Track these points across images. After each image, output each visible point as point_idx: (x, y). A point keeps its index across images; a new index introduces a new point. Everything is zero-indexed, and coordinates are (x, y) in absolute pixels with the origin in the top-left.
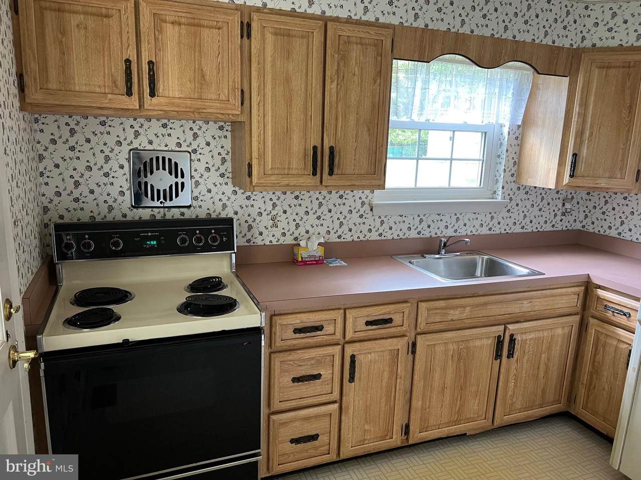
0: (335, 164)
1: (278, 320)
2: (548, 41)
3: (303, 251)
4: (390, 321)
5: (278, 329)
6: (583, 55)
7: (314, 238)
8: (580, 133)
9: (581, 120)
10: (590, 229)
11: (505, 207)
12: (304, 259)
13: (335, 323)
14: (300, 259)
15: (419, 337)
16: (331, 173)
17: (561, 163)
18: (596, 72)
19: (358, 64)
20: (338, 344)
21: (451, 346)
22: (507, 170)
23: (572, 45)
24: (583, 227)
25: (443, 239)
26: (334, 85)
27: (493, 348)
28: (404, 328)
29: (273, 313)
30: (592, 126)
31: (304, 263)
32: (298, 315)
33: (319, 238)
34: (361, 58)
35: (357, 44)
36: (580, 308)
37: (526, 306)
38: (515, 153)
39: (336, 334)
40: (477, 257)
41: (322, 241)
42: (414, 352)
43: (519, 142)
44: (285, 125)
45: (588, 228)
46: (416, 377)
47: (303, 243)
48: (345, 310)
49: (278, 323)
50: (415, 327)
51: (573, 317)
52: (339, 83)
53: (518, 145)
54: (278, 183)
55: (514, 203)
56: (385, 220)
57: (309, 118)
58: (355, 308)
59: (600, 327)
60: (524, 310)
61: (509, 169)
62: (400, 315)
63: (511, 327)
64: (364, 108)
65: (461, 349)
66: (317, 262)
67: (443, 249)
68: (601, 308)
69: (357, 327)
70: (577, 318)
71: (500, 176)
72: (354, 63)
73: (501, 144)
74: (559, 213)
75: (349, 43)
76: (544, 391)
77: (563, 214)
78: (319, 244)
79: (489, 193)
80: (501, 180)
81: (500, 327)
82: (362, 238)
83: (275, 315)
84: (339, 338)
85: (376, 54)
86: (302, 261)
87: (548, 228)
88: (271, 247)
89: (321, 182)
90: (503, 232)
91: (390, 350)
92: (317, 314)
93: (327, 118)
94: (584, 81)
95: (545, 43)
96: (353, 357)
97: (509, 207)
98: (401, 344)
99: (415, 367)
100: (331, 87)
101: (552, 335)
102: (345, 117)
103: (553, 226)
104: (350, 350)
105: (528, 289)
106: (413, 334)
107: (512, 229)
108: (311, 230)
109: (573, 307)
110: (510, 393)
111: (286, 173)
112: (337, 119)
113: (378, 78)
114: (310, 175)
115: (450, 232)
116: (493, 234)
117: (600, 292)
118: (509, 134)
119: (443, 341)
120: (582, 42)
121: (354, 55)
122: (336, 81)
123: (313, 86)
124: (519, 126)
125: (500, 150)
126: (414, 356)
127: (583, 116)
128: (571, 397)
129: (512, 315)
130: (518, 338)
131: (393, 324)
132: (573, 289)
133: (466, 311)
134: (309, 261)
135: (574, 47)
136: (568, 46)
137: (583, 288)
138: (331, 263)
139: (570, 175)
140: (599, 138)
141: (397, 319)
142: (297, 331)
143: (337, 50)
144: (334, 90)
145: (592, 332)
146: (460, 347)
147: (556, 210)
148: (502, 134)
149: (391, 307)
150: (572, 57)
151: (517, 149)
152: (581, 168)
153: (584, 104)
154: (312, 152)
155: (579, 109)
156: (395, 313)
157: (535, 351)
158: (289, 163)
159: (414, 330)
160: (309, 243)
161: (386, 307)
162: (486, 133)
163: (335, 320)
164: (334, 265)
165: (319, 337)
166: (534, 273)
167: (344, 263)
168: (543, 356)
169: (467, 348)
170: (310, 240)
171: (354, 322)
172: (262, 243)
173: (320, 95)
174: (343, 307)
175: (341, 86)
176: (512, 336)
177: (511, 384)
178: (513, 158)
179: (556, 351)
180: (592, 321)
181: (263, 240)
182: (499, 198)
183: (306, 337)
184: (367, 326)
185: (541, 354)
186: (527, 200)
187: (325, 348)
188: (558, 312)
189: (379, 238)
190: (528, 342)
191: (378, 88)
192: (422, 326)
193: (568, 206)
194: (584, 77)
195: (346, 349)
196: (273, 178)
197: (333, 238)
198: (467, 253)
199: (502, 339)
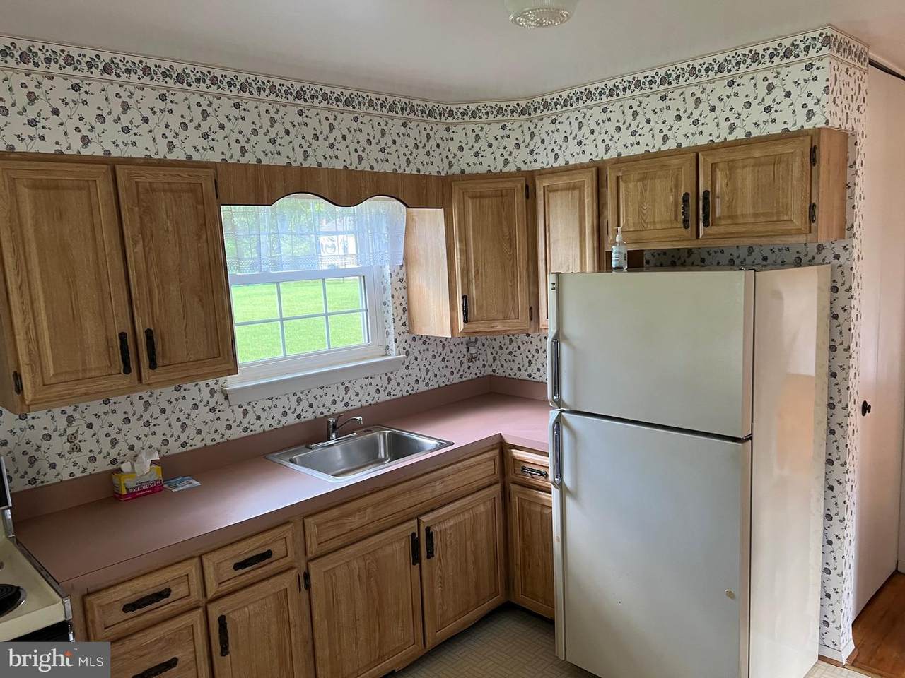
0: (156, 353)
1: (94, 601)
2: (411, 170)
3: (128, 479)
4: (268, 554)
5: (96, 615)
6: (453, 184)
7: (143, 455)
8: (465, 272)
9: (464, 258)
10: (501, 372)
11: (403, 364)
12: (131, 491)
13: (188, 581)
14: (124, 492)
15: (311, 565)
16: (153, 365)
17: (453, 308)
18: (469, 204)
19: (171, 217)
20: (198, 607)
21: (355, 565)
22: (397, 319)
23: (438, 172)
24: (494, 371)
25: (331, 420)
26: (140, 248)
27: (409, 551)
28: (289, 559)
29: (85, 592)
30: (476, 264)
31: (132, 496)
32: (127, 585)
33: (151, 454)
34: (174, 209)
35: (164, 191)
36: (498, 476)
37: (439, 488)
38: (403, 298)
39: (192, 594)
40: (376, 434)
41: (156, 457)
42: (308, 586)
43: (405, 284)
44: (70, 311)
45: (499, 372)
46: (316, 618)
47: (126, 467)
48: (200, 557)
49: (95, 606)
50: (304, 552)
51: (493, 487)
52: (146, 244)
53: (404, 288)
54: (69, 394)
55: (411, 357)
56: (249, 408)
57: (107, 295)
58: (215, 550)
59: (521, 493)
60: (436, 493)
61: (399, 318)
62: (280, 544)
63: (424, 519)
64: (189, 273)
65: (369, 563)
66: (155, 490)
67: (333, 432)
68: (519, 471)
69: (222, 575)
70: (498, 487)
71: (389, 328)
72: (165, 216)
73: (385, 289)
74: (465, 360)
75: (153, 190)
76: (477, 587)
77: (470, 360)
78: (153, 462)
79: (381, 350)
80: (392, 331)
81: (412, 522)
82: (218, 440)
83: (89, 594)
84: (197, 598)
85: (194, 203)
86: (129, 494)
87: (456, 379)
88: (74, 482)
89: (140, 380)
90: (405, 394)
91: (274, 593)
92: (156, 574)
93: (135, 294)
94: (459, 214)
95: (409, 173)
96: (222, 620)
97: (407, 364)
98: (288, 580)
99: (313, 605)
100: (135, 251)
101: (474, 516)
102: (163, 288)
103: (461, 376)
104: (215, 611)
105: (437, 467)
106: (303, 563)
107: (415, 389)
108: (138, 445)
109: (490, 475)
110: (438, 602)
111: (81, 378)
112: (150, 292)
113: (202, 232)
114: (120, 373)
115: (340, 408)
116: (394, 399)
117: (516, 453)
118: (391, 277)
119: (343, 560)
120: (450, 168)
121: (163, 207)
122: (141, 242)
123: (107, 251)
124: (401, 266)
125: (385, 296)
126: (309, 591)
127: (465, 252)
128: (509, 584)
129: (423, 504)
130: (436, 530)
131: (274, 557)
132: (488, 455)
133: (367, 513)
134: (140, 491)
135: (443, 174)
136: (436, 174)
137: (497, 451)
138: (175, 487)
139: (464, 321)
140: (485, 275)
141: (278, 549)
142: (128, 608)
143: (136, 201)
144: (141, 254)
145: (515, 500)
146: (368, 561)
147: (461, 357)
148: (383, 276)
149: (268, 536)
150: (443, 186)
151: (403, 292)
152: (474, 311)
153: (464, 240)
154: (119, 341)
155: (460, 246)
156: (274, 541)
157: (458, 539)
158: (84, 363)
159: (304, 556)
160: (136, 465)
161: (260, 536)
162: (364, 277)
163: (187, 575)
164: (181, 488)
165: (165, 607)
166: (444, 444)
167: (195, 483)
168: (468, 543)
169: (377, 560)
170: (138, 459)
171: (216, 570)
172: (57, 480)
173: (119, 263)
174: (197, 553)
175: (150, 248)
176: (428, 529)
177: (438, 589)
178: (401, 304)
179: (482, 534)
180: (514, 487)
181: (58, 475)
182: (394, 355)
183: (144, 613)
184: (236, 570)
185: (466, 541)
186: (426, 352)
187: (178, 620)
188: (476, 485)
189: (244, 434)
190: (448, 532)
191: (205, 244)
192: (314, 548)
193: (473, 351)
194: (458, 208)
195: (209, 611)
196: (60, 387)
197: (174, 448)
198: (365, 431)
199: (417, 536)
